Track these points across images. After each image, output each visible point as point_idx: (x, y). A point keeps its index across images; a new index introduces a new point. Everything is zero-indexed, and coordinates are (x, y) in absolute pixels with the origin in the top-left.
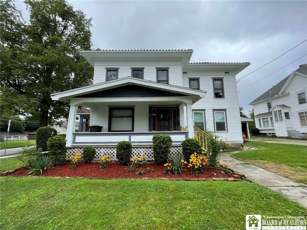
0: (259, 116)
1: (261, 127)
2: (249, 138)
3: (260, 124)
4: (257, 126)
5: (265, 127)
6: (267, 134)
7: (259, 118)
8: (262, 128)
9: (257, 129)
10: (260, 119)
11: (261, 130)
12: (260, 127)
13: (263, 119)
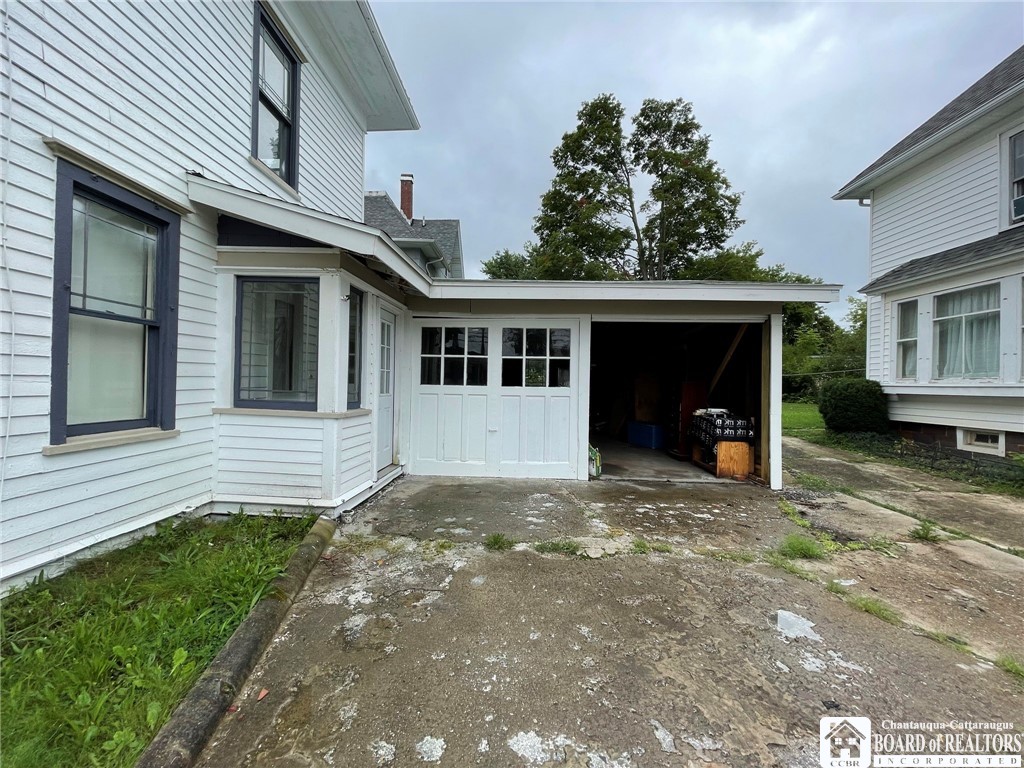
0: (905, 279)
1: (914, 372)
2: (776, 482)
3: (907, 349)
4: (881, 368)
5: (952, 373)
6: (960, 435)
7: (906, 297)
8: (924, 380)
9: (876, 387)
10: (908, 310)
11: (904, 399)
12: (906, 367)
13: (942, 301)
